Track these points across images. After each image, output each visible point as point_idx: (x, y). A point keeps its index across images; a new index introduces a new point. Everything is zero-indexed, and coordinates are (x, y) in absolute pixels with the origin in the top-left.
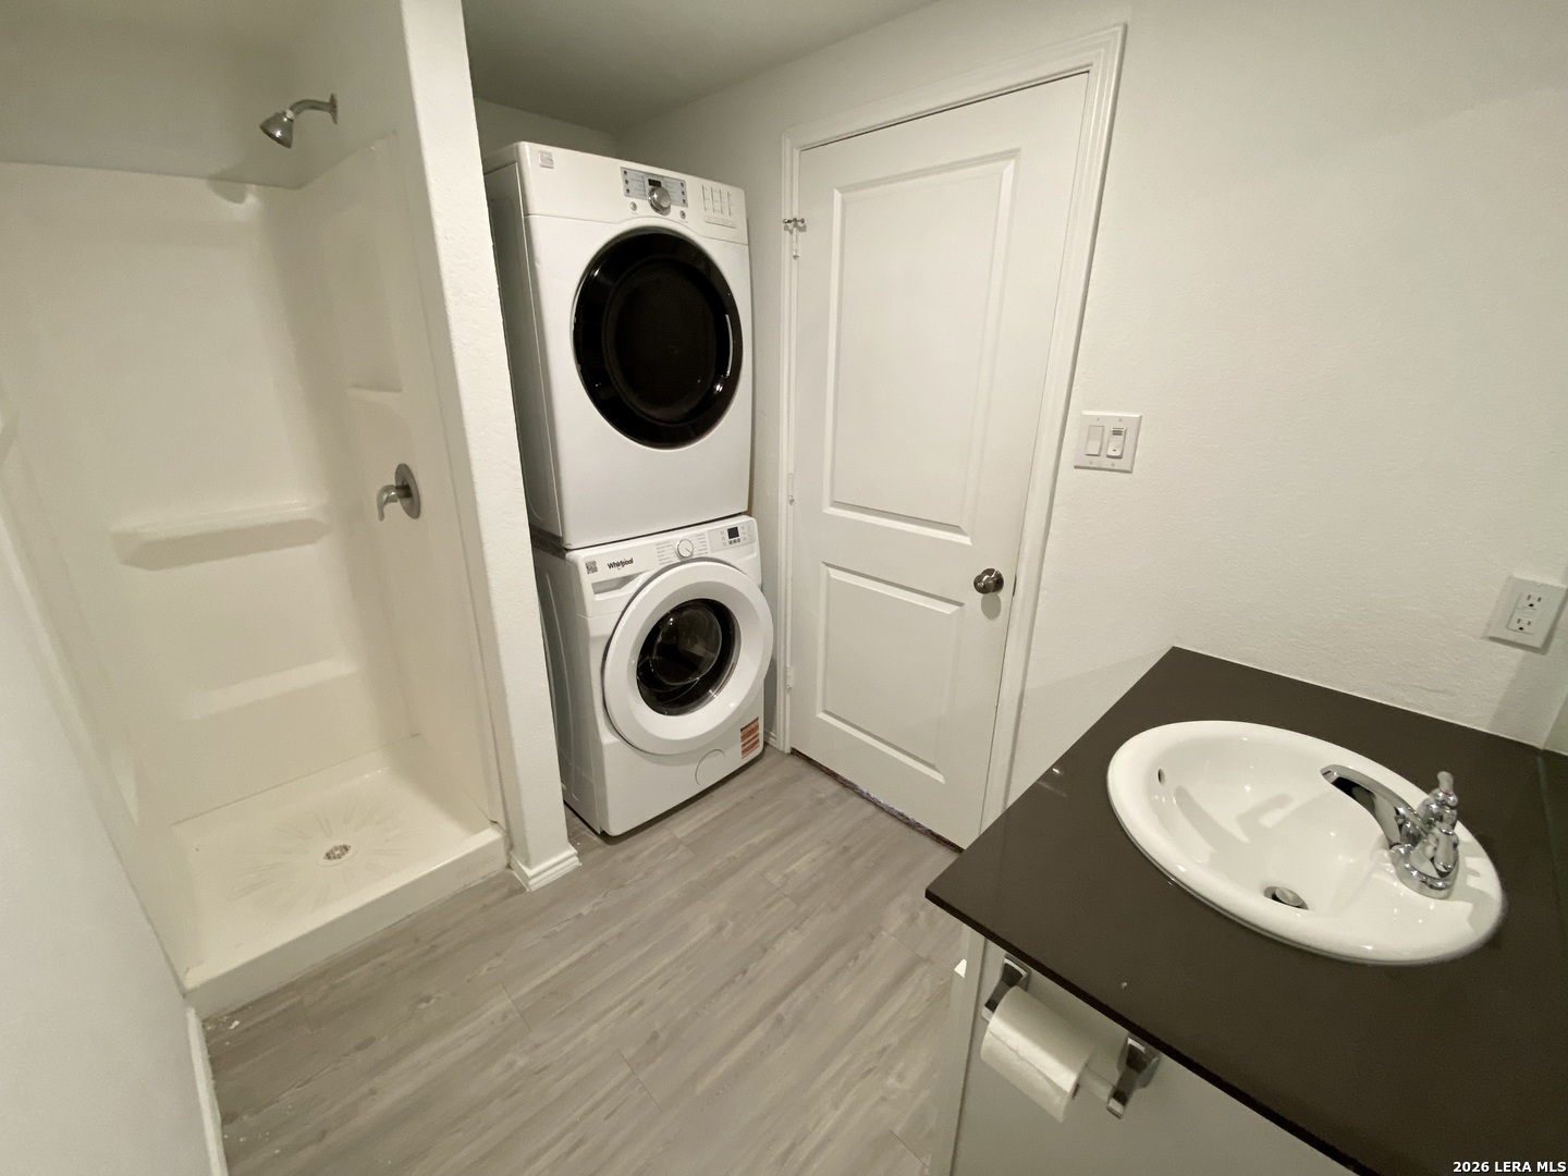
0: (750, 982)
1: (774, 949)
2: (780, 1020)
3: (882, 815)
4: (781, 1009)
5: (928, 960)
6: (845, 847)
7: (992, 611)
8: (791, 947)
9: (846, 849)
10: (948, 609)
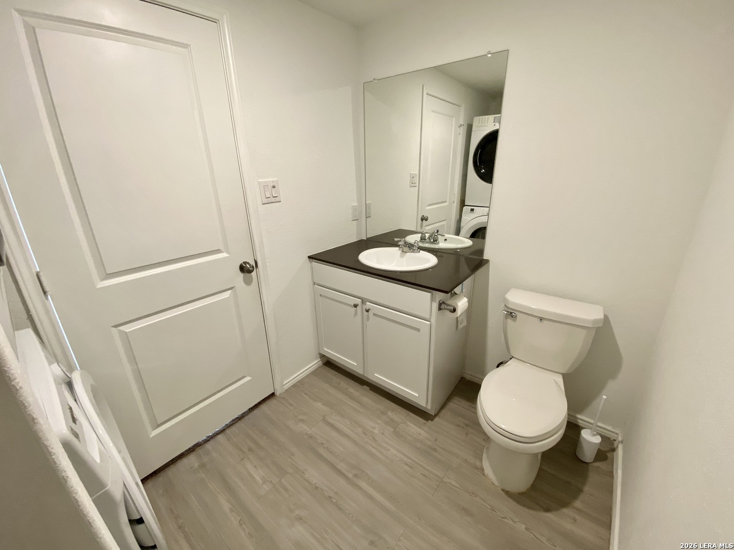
0: (336, 493)
1: (316, 483)
2: (356, 475)
3: (227, 431)
4: (350, 476)
5: (324, 417)
6: (249, 450)
7: (248, 282)
8: (315, 474)
9: (250, 450)
10: (227, 295)
